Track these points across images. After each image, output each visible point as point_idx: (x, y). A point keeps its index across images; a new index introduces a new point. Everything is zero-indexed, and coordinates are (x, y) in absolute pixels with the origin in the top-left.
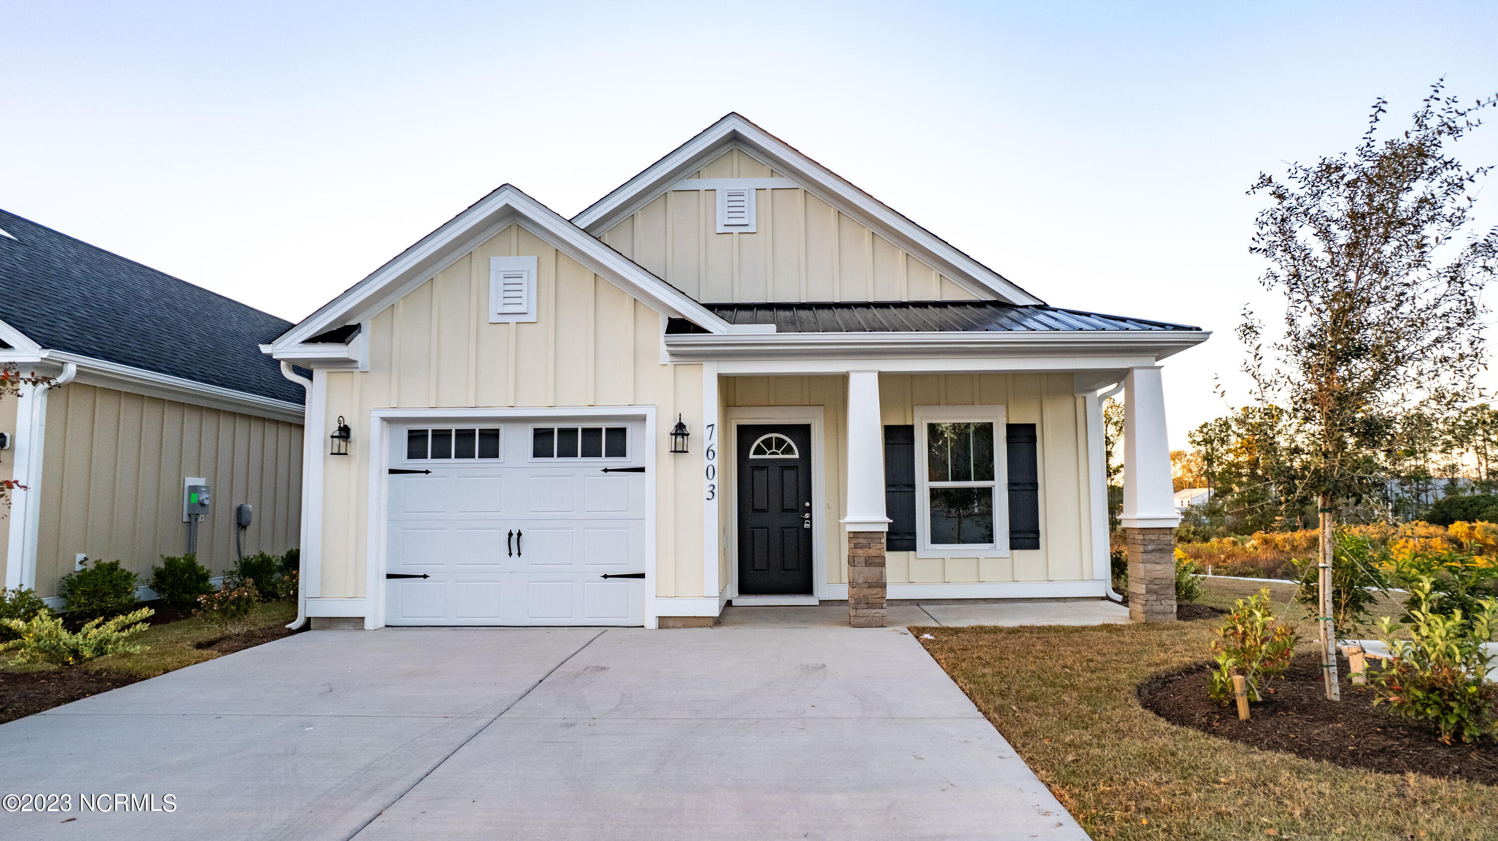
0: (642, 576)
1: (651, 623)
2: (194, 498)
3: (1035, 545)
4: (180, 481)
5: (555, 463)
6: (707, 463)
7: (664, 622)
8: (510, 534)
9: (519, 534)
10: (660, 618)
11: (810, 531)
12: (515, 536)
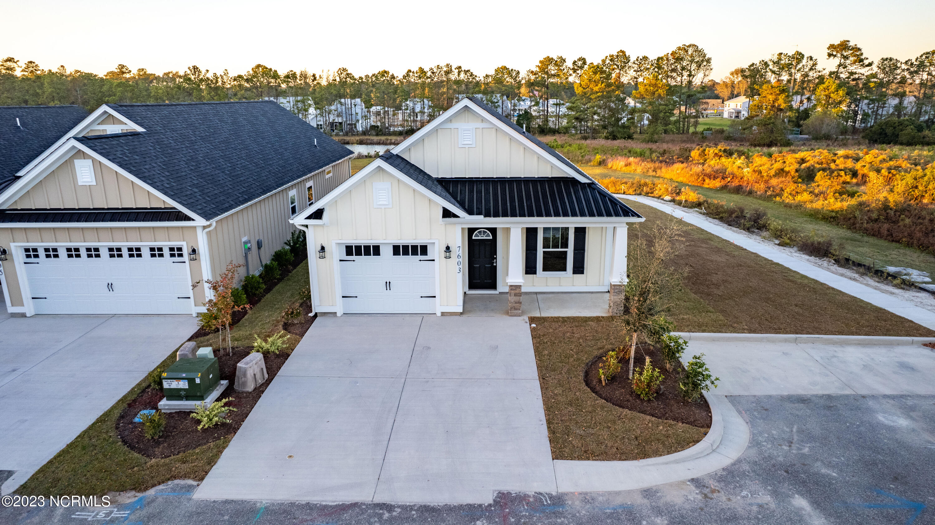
0: (435, 297)
1: (439, 314)
2: (246, 247)
3: (582, 272)
4: (241, 240)
5: (401, 258)
6: (458, 260)
7: (443, 314)
8: (386, 283)
9: (390, 283)
10: (442, 313)
11: (496, 267)
12: (388, 283)
